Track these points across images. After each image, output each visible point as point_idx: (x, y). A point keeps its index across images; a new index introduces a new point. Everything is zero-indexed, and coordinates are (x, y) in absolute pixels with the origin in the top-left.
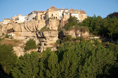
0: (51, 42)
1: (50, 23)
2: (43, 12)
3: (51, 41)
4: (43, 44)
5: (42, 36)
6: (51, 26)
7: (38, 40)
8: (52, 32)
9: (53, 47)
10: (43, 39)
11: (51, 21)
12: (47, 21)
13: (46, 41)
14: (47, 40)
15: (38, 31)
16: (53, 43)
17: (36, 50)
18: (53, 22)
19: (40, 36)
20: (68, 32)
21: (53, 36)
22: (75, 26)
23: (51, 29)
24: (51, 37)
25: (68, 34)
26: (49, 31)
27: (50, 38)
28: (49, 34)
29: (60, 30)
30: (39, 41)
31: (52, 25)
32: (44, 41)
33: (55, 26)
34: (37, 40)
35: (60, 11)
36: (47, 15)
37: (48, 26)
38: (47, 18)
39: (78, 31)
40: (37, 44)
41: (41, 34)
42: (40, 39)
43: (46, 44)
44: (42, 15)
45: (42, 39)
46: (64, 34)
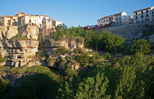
0: (29, 54)
1: (28, 30)
2: (11, 17)
3: (30, 52)
4: (17, 56)
5: (15, 46)
6: (29, 34)
7: (5, 51)
8: (32, 42)
9: (34, 60)
10: (17, 50)
11: (29, 28)
12: (22, 28)
13: (21, 52)
14: (24, 52)
15: (8, 39)
16: (32, 55)
17: (2, 64)
18: (32, 30)
19: (11, 46)
20: (59, 42)
21: (34, 47)
22: (66, 36)
23: (29, 37)
24: (30, 48)
25: (59, 45)
26: (28, 40)
27: (28, 49)
28: (28, 44)
29: (42, 40)
30: (8, 53)
31: (31, 33)
32: (18, 52)
33: (34, 34)
34: (3, 51)
35: (40, 17)
36: (22, 20)
37: (24, 34)
38: (22, 24)
39: (73, 42)
40: (3, 56)
41: (13, 44)
42: (11, 50)
43: (22, 57)
44: (11, 21)
45: (14, 50)
46: (52, 44)
